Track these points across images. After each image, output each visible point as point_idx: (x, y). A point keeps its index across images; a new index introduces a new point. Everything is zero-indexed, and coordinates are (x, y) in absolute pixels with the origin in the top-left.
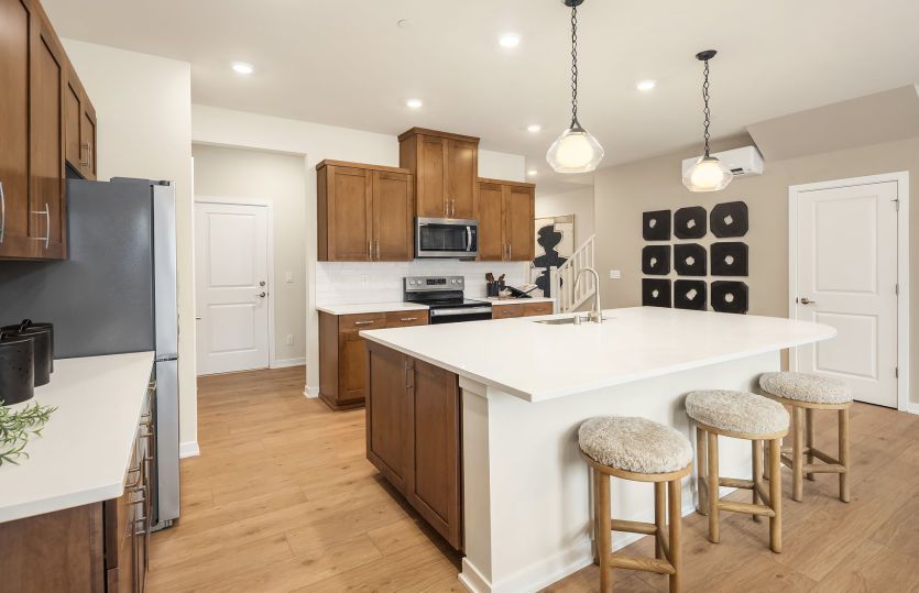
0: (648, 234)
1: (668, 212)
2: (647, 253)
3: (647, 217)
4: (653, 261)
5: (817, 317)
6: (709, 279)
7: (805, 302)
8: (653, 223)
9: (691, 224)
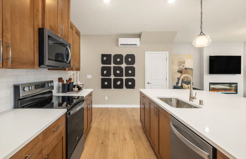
0: (103, 62)
1: (111, 55)
2: (103, 69)
3: (103, 56)
4: (105, 72)
5: (151, 87)
6: (124, 78)
7: (148, 83)
8: (105, 58)
9: (118, 60)
